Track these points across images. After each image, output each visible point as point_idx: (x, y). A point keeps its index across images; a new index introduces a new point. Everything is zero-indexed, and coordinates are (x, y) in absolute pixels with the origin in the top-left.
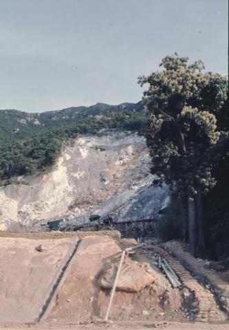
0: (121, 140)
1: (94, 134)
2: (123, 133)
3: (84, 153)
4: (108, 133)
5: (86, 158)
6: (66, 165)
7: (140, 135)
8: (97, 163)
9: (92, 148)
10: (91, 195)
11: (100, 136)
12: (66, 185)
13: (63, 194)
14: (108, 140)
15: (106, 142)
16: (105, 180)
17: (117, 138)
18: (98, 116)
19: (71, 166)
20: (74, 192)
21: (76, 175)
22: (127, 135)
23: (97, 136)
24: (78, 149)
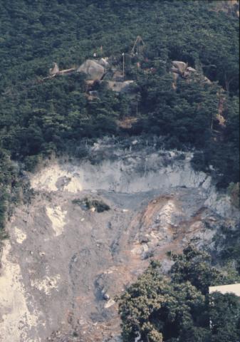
0: (151, 175)
1: (81, 156)
2: (155, 156)
3: (58, 219)
4: (118, 153)
5: (63, 236)
6: (19, 261)
7: (198, 165)
8: (87, 250)
9: (75, 202)
10: (75, 335)
11: (96, 160)
12: (22, 313)
13: (19, 333)
14: (118, 176)
15: (111, 180)
16: (105, 299)
17: (141, 170)
18: (94, 63)
19: (28, 260)
20: (40, 328)
21: (43, 286)
22: (167, 163)
23: (88, 164)
24: (43, 210)
